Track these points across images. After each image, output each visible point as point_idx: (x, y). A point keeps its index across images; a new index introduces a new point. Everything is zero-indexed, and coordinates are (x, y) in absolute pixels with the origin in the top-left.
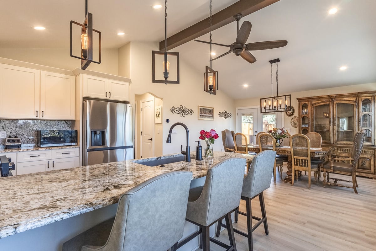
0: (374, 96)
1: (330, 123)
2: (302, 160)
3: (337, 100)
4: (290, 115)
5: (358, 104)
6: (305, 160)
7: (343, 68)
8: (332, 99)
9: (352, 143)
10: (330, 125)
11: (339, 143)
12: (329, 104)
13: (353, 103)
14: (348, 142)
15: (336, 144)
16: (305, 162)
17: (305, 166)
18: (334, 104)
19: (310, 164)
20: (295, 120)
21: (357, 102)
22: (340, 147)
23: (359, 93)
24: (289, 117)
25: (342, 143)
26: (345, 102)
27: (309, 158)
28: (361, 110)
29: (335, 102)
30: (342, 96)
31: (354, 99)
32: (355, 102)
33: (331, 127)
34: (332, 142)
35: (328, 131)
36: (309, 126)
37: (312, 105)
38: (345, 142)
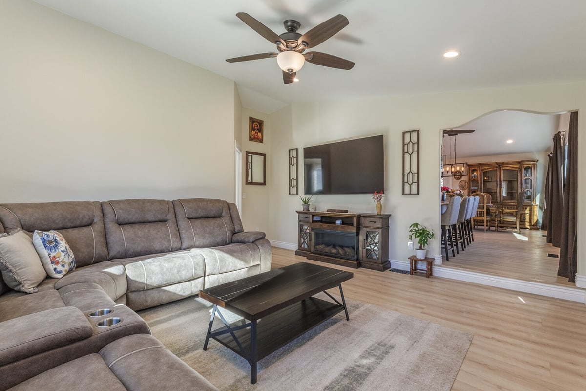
0: (534, 164)
1: (497, 185)
2: (480, 212)
3: (503, 167)
4: (458, 179)
5: (521, 170)
6: (482, 212)
7: (510, 142)
8: (499, 166)
9: (516, 201)
10: (497, 188)
11: (504, 202)
12: (497, 170)
13: (517, 169)
14: (512, 201)
15: (502, 203)
16: (482, 213)
17: (482, 216)
18: (500, 169)
19: (485, 214)
20: (463, 183)
21: (520, 169)
22: (506, 205)
23: (522, 161)
24: (457, 181)
25: (507, 202)
26: (511, 168)
27: (485, 210)
28: (523, 175)
29: (502, 168)
30: (508, 163)
31: (518, 166)
32: (519, 168)
33: (498, 189)
34: (499, 201)
35: (496, 192)
36: (478, 188)
37: (481, 170)
38: (509, 201)
